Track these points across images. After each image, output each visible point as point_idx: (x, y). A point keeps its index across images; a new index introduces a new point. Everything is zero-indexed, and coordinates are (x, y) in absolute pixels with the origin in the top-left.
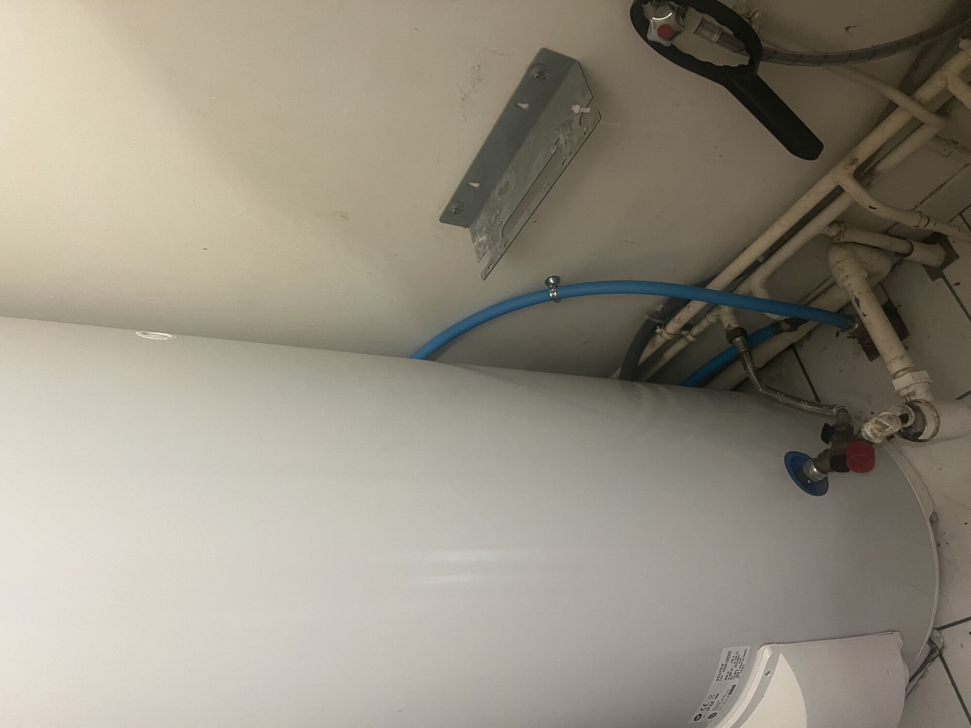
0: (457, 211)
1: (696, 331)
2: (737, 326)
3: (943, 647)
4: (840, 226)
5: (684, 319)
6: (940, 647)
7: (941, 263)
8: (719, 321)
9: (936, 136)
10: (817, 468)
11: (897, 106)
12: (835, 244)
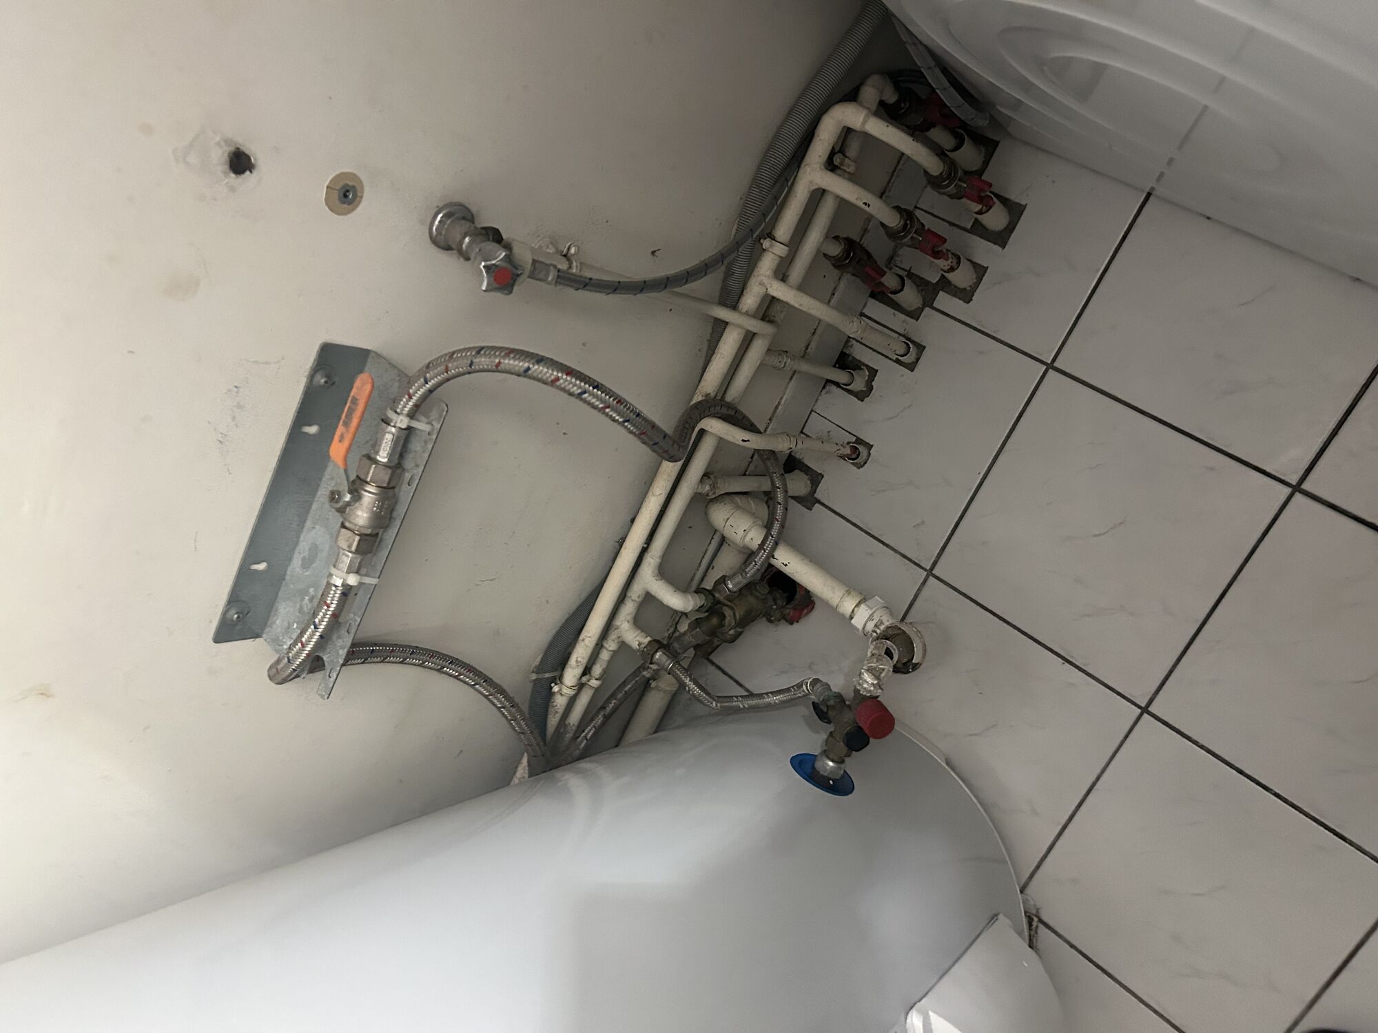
0: (241, 616)
1: (597, 670)
2: (649, 639)
3: (1038, 910)
4: (709, 478)
5: (583, 659)
6: (1034, 911)
7: (809, 489)
8: (623, 645)
9: (768, 349)
10: (832, 761)
11: (727, 323)
12: (712, 500)
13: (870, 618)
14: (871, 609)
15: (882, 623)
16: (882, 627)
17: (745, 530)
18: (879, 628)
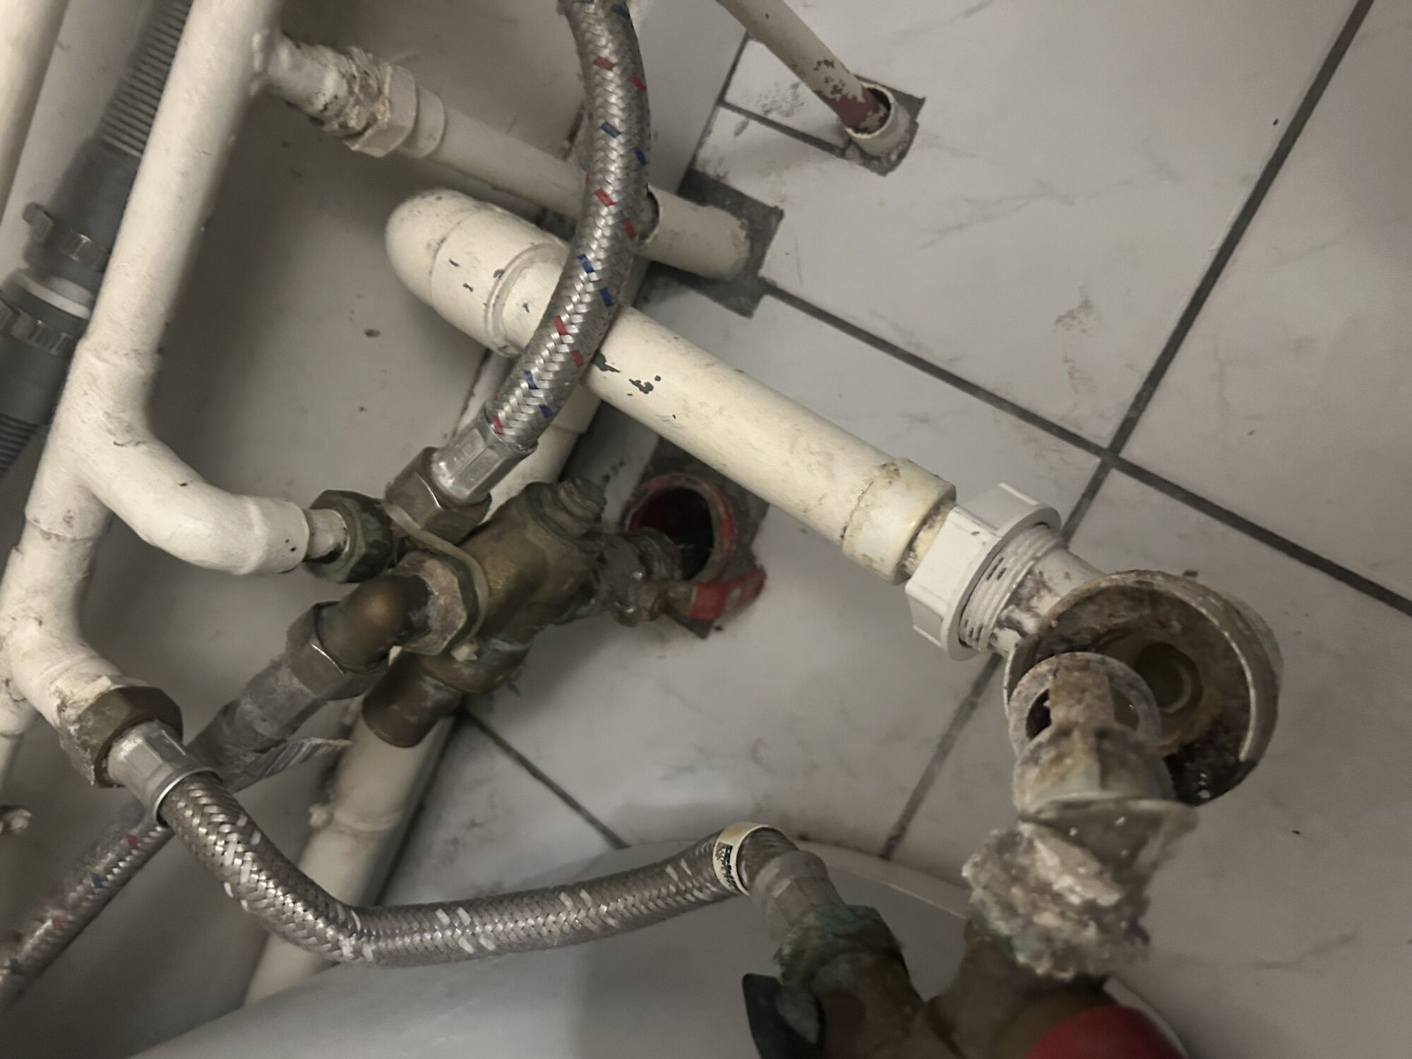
7: (744, 253)
13: (989, 567)
14: (993, 528)
15: (1041, 585)
16: (1047, 605)
17: (499, 274)
18: (1029, 609)
